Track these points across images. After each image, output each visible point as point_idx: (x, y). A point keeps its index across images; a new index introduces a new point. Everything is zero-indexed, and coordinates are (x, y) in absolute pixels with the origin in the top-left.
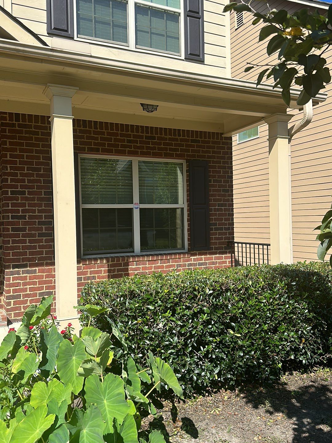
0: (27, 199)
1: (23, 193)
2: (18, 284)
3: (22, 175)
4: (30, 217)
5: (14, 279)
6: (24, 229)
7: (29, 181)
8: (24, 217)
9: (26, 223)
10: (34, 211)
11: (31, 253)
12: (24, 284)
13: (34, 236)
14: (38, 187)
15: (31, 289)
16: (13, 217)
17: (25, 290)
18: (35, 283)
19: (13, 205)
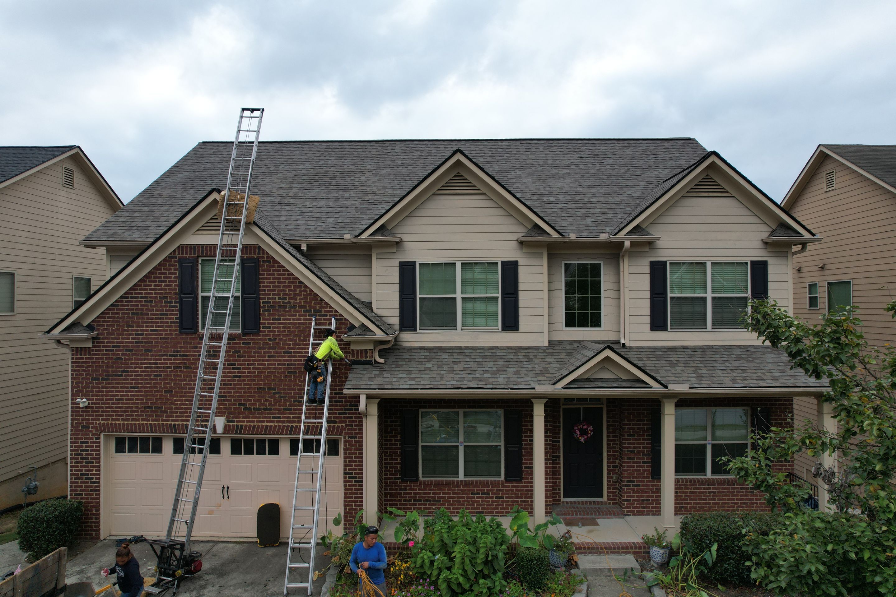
0: (636, 440)
1: (634, 436)
2: (630, 493)
3: (634, 425)
4: (638, 451)
5: (627, 489)
6: (633, 459)
7: (638, 428)
8: (634, 451)
9: (635, 455)
10: (640, 447)
11: (638, 474)
12: (633, 493)
13: (639, 463)
14: (643, 432)
15: (637, 496)
16: (628, 451)
17: (633, 497)
18: (639, 493)
19: (628, 443)
